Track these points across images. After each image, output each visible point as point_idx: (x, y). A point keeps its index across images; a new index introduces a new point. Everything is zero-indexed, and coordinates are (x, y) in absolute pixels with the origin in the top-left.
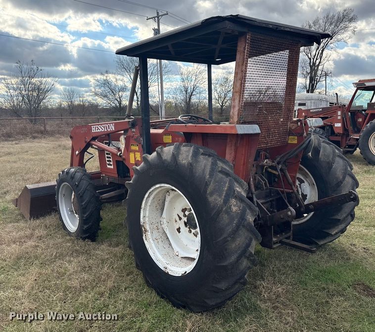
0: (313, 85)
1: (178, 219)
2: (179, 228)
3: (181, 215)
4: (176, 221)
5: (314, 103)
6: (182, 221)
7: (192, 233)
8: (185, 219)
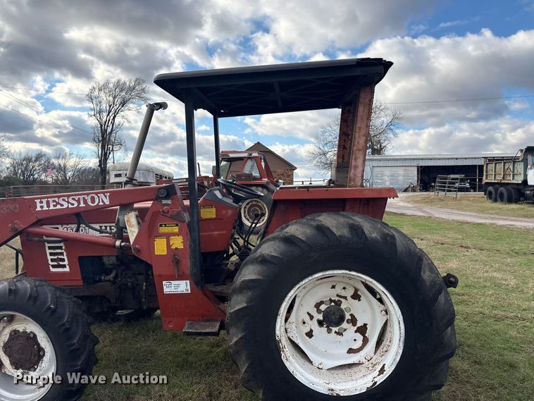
0: (106, 154)
1: (307, 318)
2: (311, 331)
3: (314, 312)
4: (304, 323)
5: (143, 174)
6: (315, 320)
7: (333, 332)
8: (320, 317)
